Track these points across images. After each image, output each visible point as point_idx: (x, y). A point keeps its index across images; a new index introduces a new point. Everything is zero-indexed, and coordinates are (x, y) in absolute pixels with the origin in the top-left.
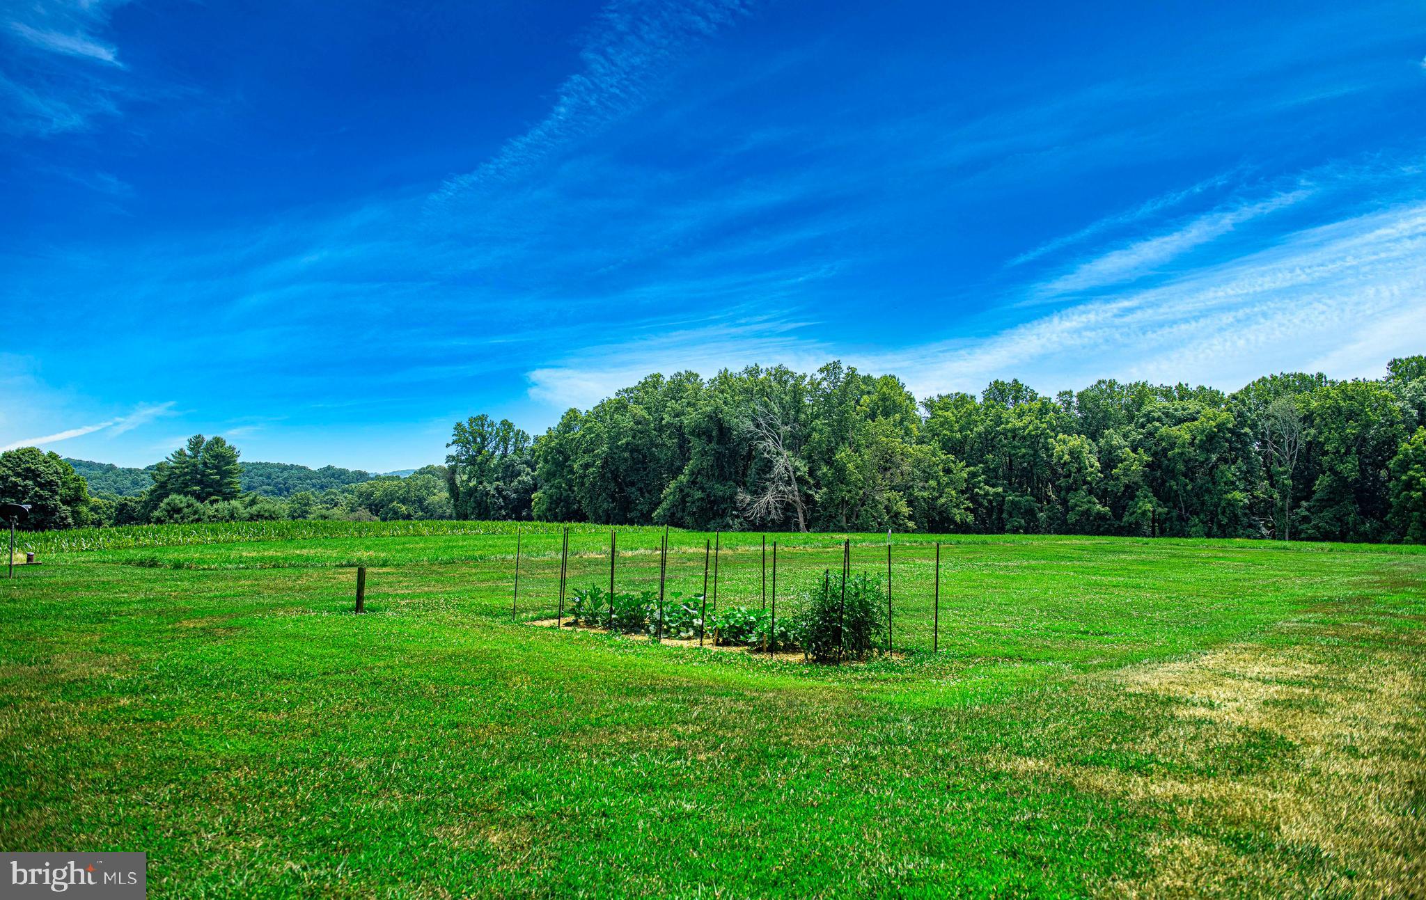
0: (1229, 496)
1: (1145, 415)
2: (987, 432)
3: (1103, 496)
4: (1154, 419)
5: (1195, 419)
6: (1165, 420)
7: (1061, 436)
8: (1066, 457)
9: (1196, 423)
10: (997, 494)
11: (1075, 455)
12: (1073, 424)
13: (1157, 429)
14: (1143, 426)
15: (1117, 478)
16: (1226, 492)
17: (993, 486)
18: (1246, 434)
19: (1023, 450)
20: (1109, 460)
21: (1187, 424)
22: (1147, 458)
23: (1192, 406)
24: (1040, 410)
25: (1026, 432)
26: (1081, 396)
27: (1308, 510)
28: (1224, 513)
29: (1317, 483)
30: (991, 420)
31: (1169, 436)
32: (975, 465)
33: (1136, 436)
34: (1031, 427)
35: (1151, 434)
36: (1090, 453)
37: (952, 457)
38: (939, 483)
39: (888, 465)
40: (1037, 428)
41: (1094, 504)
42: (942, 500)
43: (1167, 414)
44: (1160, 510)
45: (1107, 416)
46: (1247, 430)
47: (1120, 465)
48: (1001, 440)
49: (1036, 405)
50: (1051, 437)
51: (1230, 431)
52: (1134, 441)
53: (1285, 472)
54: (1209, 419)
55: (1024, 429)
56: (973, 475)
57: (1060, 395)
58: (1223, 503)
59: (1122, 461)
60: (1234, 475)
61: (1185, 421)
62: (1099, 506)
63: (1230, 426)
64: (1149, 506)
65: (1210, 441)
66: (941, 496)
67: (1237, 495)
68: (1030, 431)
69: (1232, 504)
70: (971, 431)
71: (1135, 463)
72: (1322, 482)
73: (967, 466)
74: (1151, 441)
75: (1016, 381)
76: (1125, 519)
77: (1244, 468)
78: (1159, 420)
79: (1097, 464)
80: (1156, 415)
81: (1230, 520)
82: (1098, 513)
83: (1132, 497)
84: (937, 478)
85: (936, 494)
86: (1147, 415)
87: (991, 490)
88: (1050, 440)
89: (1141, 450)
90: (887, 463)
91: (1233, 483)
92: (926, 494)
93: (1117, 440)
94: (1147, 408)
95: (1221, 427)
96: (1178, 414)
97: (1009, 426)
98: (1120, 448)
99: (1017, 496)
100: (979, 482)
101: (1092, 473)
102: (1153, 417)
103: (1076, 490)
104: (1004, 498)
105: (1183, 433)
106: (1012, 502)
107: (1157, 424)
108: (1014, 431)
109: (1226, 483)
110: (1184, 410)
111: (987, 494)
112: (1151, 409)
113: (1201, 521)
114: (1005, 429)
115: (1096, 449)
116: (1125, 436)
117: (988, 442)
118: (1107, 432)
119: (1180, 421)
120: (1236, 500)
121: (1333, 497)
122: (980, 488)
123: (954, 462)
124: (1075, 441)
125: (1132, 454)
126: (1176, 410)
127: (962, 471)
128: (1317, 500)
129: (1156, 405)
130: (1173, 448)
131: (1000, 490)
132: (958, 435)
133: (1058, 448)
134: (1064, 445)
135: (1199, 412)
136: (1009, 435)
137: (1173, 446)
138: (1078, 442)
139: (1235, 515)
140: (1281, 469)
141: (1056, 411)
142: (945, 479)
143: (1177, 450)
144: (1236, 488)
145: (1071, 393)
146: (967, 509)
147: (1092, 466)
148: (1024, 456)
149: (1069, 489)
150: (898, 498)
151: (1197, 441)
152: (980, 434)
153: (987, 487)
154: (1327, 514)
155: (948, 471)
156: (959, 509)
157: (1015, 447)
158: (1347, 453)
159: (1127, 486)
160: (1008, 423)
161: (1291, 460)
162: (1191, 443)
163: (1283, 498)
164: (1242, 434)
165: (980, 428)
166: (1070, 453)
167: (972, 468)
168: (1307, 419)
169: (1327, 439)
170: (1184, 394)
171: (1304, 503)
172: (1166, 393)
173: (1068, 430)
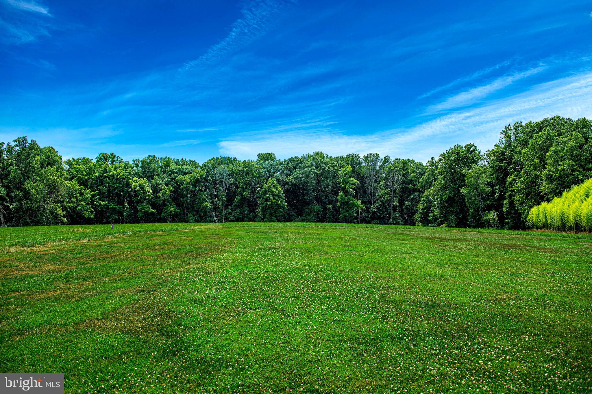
0: (204, 204)
1: (170, 171)
2: (100, 176)
3: (153, 205)
4: (174, 173)
5: (191, 173)
6: (179, 173)
7: (135, 179)
8: (138, 188)
9: (191, 175)
10: (105, 205)
11: (142, 187)
12: (140, 174)
13: (176, 177)
14: (170, 175)
15: (159, 197)
16: (203, 203)
17: (103, 201)
18: (210, 180)
19: (117, 185)
20: (156, 189)
21: (188, 175)
22: (172, 189)
23: (189, 168)
24: (125, 167)
25: (119, 176)
26: (143, 162)
27: (231, 209)
28: (201, 211)
29: (235, 199)
30: (102, 171)
31: (181, 180)
32: (94, 191)
33: (167, 179)
34: (121, 174)
35: (173, 179)
36: (148, 186)
37: (83, 187)
38: (77, 199)
39: (53, 190)
40: (123, 175)
41: (150, 208)
42: (79, 208)
43: (179, 171)
44: (177, 210)
45: (154, 170)
46: (210, 178)
47: (161, 192)
48: (106, 180)
49: (123, 165)
50: (130, 179)
51: (204, 178)
52: (166, 181)
53: (223, 195)
54: (197, 173)
55: (118, 175)
56: (93, 196)
57: (134, 161)
58: (202, 207)
59: (162, 190)
60: (206, 196)
61: (187, 174)
62: (151, 209)
63: (204, 176)
64: (173, 209)
65: (197, 182)
66: (78, 206)
67: (207, 204)
68: (121, 176)
69: (205, 207)
70: (92, 175)
71: (167, 190)
72: (238, 198)
73: (91, 192)
74: (173, 182)
75: (112, 154)
76: (163, 215)
77: (209, 193)
78: (176, 173)
79: (151, 191)
80: (175, 171)
81: (204, 214)
82: (152, 212)
83: (165, 205)
84: (76, 197)
85: (75, 205)
86: (171, 171)
87: (102, 203)
88: (130, 180)
89: (169, 186)
91: (205, 199)
92: (70, 205)
93: (159, 181)
94: (171, 168)
95: (201, 176)
96: (184, 171)
97: (111, 173)
98: (160, 184)
99: (114, 205)
100: (96, 199)
101: (149, 195)
102: (174, 172)
103: (142, 202)
104: (108, 206)
105: (186, 178)
106: (112, 208)
107: (176, 175)
108: (113, 176)
109: (203, 199)
110: (186, 169)
111: (100, 204)
112: (173, 168)
113: (193, 215)
114: (108, 175)
115: (150, 185)
116: (162, 180)
117: (100, 180)
118: (155, 177)
119: (185, 174)
120: (207, 206)
121: (240, 205)
122: (97, 202)
123: (85, 190)
124: (142, 181)
125: (166, 187)
126: (183, 169)
127: (88, 193)
128: (234, 206)
130: (182, 185)
131: (106, 202)
132: (86, 177)
133: (134, 184)
134: (136, 183)
135: (192, 170)
136: (111, 178)
137: (182, 184)
138: (143, 181)
139: (206, 212)
140: (222, 194)
141: (132, 167)
142: (80, 198)
143: (184, 186)
144: (206, 201)
145: (138, 160)
146: (91, 212)
147: (149, 192)
148: (118, 187)
149: (138, 202)
150: (57, 207)
151: (192, 182)
152: (96, 177)
153: (100, 202)
154: (238, 211)
155: (81, 194)
156: (87, 211)
157: (113, 183)
158: (246, 188)
159: (164, 201)
160: (110, 172)
161: (226, 190)
162: (190, 183)
163: (223, 205)
164: (208, 180)
165: (97, 174)
166: (139, 186)
167: (93, 193)
168: (231, 175)
169: (239, 182)
170: (185, 163)
171: (230, 207)
172: (177, 162)
173: (138, 176)
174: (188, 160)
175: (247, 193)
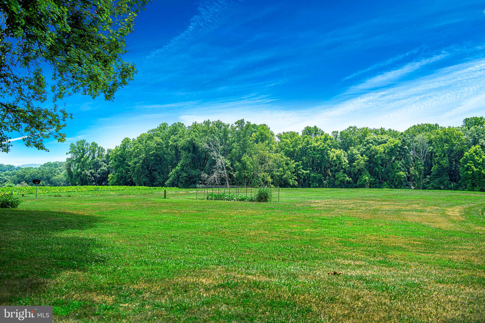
0: (398, 174)
1: (366, 141)
2: (303, 148)
3: (349, 175)
4: (370, 143)
6: (374, 143)
7: (333, 150)
8: (335, 158)
9: (386, 144)
10: (307, 173)
11: (338, 157)
12: (338, 145)
13: (371, 147)
14: (365, 146)
15: (355, 167)
16: (397, 172)
17: (305, 170)
18: (406, 149)
19: (318, 155)
20: (352, 159)
21: (383, 145)
22: (366, 158)
23: (385, 137)
24: (325, 139)
25: (319, 148)
26: (341, 133)
27: (430, 179)
28: (396, 180)
29: (433, 168)
30: (305, 143)
31: (375, 150)
32: (298, 162)
33: (362, 149)
34: (321, 146)
35: (368, 149)
36: (344, 156)
37: (289, 158)
38: (284, 169)
39: (263, 162)
40: (323, 147)
41: (346, 177)
42: (285, 176)
43: (375, 141)
44: (371, 179)
45: (351, 141)
46: (406, 147)
47: (356, 161)
48: (309, 151)
49: (323, 137)
50: (329, 150)
51: (399, 147)
52: (362, 151)
53: (421, 164)
54: (391, 143)
55: (318, 147)
56: (298, 166)
57: (333, 132)
58: (396, 177)
60: (401, 165)
61: (382, 143)
62: (347, 178)
63: (399, 145)
64: (367, 178)
65: (392, 152)
66: (284, 174)
67: (401, 173)
68: (320, 148)
69: (399, 177)
70: (297, 147)
71: (362, 161)
72: (435, 168)
73: (295, 162)
74: (368, 152)
75: (315, 127)
76: (358, 182)
77: (405, 162)
78: (372, 143)
79: (347, 161)
80: (371, 141)
81: (399, 183)
82: (347, 181)
83: (361, 174)
84: (283, 167)
85: (282, 173)
87: (305, 172)
88: (329, 151)
89: (364, 155)
90: (262, 161)
91: (400, 168)
92: (278, 174)
93: (355, 151)
95: (396, 146)
96: (379, 140)
97: (312, 145)
98: (356, 154)
99: (315, 174)
100: (300, 168)
101: (345, 165)
102: (369, 142)
103: (339, 171)
104: (310, 175)
105: (380, 148)
106: (313, 176)
107: (371, 145)
108: (314, 147)
109: (397, 168)
110: (382, 139)
111: (303, 173)
112: (368, 138)
114: (310, 147)
115: (347, 155)
116: (358, 150)
117: (304, 152)
118: (351, 148)
119: (380, 143)
120: (401, 175)
121: (439, 174)
122: (300, 171)
123: (290, 161)
124: (338, 152)
125: (361, 157)
126: (379, 139)
127: (293, 164)
128: (433, 175)
129: (371, 137)
130: (377, 155)
131: (308, 172)
132: (292, 149)
133: (332, 155)
134: (334, 153)
135: (387, 140)
136: (312, 149)
137: (377, 153)
138: (340, 152)
139: (401, 181)
140: (419, 163)
141: (331, 139)
142: (286, 168)
143: (378, 155)
144: (401, 170)
145: (337, 132)
146: (295, 179)
147: (345, 162)
150: (267, 175)
151: (386, 152)
153: (303, 171)
155: (287, 164)
156: (292, 179)
158: (444, 156)
159: (359, 170)
161: (423, 159)
162: (384, 152)
164: (404, 149)
165: (300, 146)
166: (336, 156)
167: (297, 163)
169: (437, 151)
170: (383, 132)
171: (428, 176)
172: (376, 132)
173: (336, 147)
175: (445, 162)
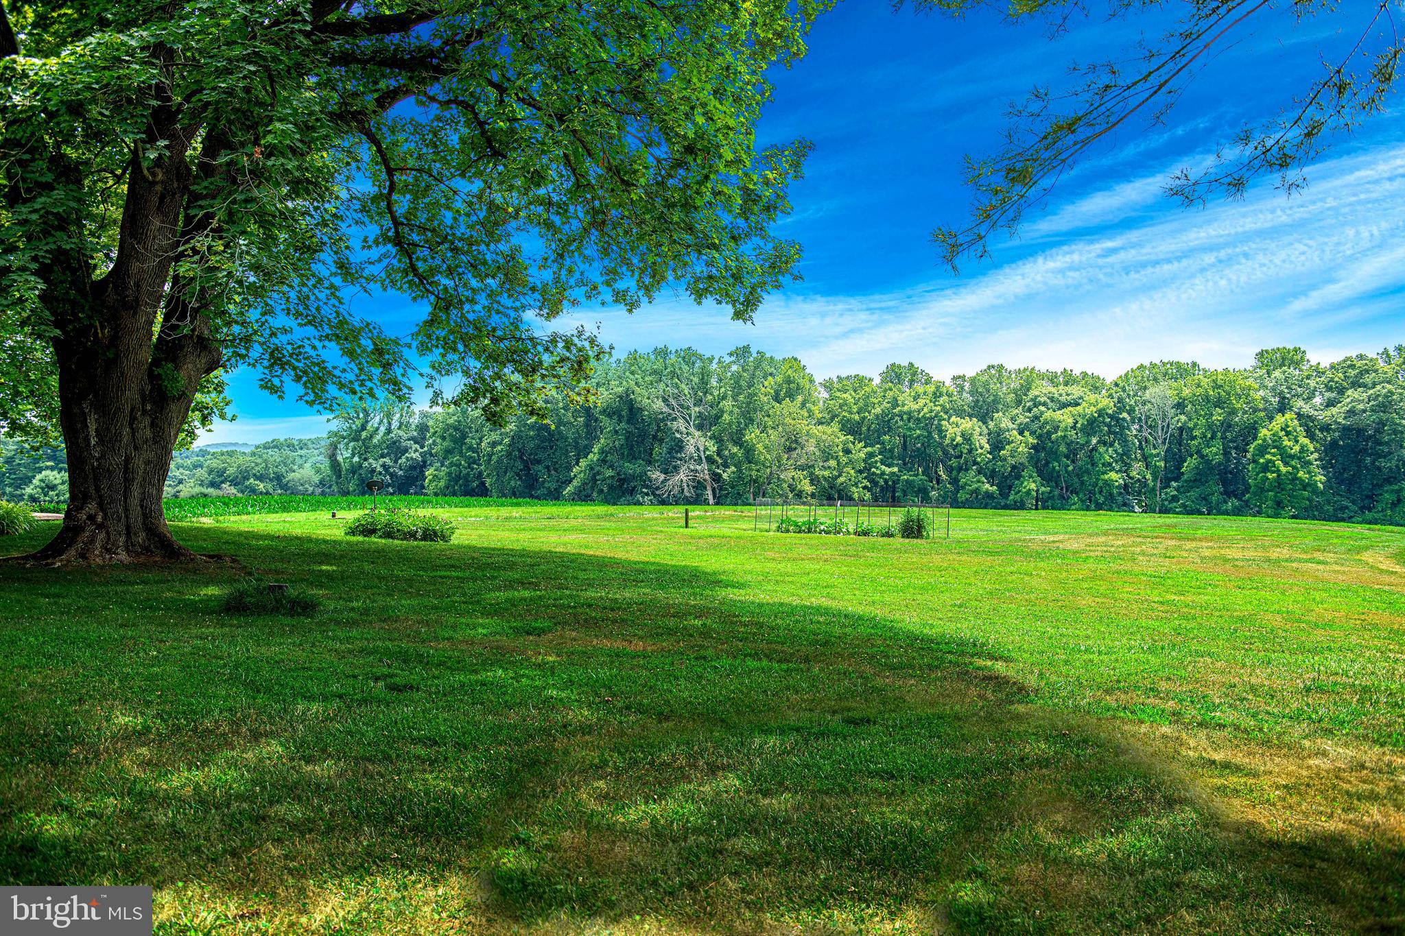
0: (1106, 477)
1: (1032, 400)
2: (884, 414)
3: (991, 476)
4: (1040, 404)
5: (1077, 404)
6: (1050, 404)
7: (953, 419)
8: (959, 439)
9: (1079, 408)
10: (892, 474)
11: (967, 438)
12: (965, 407)
13: (1042, 413)
14: (1030, 410)
15: (1005, 460)
16: (1104, 473)
17: (889, 466)
18: (1124, 419)
19: (918, 432)
20: (998, 443)
21: (1070, 408)
22: (1032, 440)
23: (1076, 391)
24: (935, 393)
25: (922, 414)
26: (973, 381)
27: (1177, 490)
28: (1101, 492)
29: (1186, 465)
30: (888, 403)
31: (1053, 420)
32: (872, 446)
33: (1023, 419)
34: (926, 410)
35: (1037, 418)
36: (980, 435)
37: (851, 438)
38: (839, 463)
39: (794, 445)
40: (931, 411)
41: (983, 483)
42: (842, 479)
43: (1052, 399)
44: (1043, 489)
45: (996, 401)
46: (1125, 415)
47: (1007, 447)
48: (896, 422)
49: (931, 389)
50: (944, 420)
51: (1110, 416)
52: (1021, 424)
53: (1158, 455)
54: (1091, 405)
55: (919, 412)
56: (870, 455)
57: (954, 378)
58: (1100, 484)
59: (1009, 443)
60: (1111, 457)
61: (1068, 406)
62: (987, 486)
63: (1110, 412)
64: (1033, 486)
65: (1091, 426)
66: (840, 475)
67: (1115, 476)
68: (925, 414)
69: (1108, 484)
70: (870, 412)
71: (1020, 446)
72: (1190, 464)
73: (865, 447)
74: (1035, 426)
75: (911, 365)
76: (1011, 497)
77: (1120, 451)
78: (1044, 404)
79: (987, 446)
80: (1042, 400)
81: (1106, 498)
82: (987, 492)
83: (1018, 477)
84: (837, 458)
85: (835, 473)
86: (1034, 400)
87: (888, 470)
88: (943, 423)
89: (1027, 433)
90: (792, 444)
91: (1110, 464)
92: (826, 473)
93: (1006, 423)
94: (1034, 392)
95: (1101, 412)
96: (1063, 399)
97: (906, 408)
98: (1008, 431)
100: (876, 462)
101: (981, 454)
102: (1039, 401)
103: (967, 470)
104: (899, 476)
105: (1065, 417)
106: (907, 481)
107: (1042, 408)
108: (909, 413)
109: (1103, 465)
110: (1068, 395)
111: (883, 473)
112: (1038, 393)
113: (1080, 499)
114: (901, 411)
115: (985, 432)
116: (1013, 419)
117: (885, 424)
118: (996, 415)
119: (1064, 406)
120: (1113, 481)
121: (1199, 478)
122: (877, 468)
123: (854, 443)
124: (967, 424)
125: (1019, 437)
126: (1061, 395)
127: (860, 452)
128: (1185, 481)
129: (1041, 390)
130: (1056, 432)
131: (896, 469)
132: (857, 417)
133: (951, 430)
134: (956, 428)
135: (1081, 398)
136: (905, 417)
137: (1056, 428)
138: (970, 425)
139: (1111, 494)
140: (1154, 452)
141: (949, 395)
142: (844, 460)
143: (1060, 434)
144: (1113, 469)
145: (963, 378)
146: (865, 488)
147: (982, 448)
148: (918, 437)
149: (960, 469)
150: (802, 478)
151: (1079, 425)
152: (877, 416)
153: (883, 467)
154: (1193, 494)
155: (847, 451)
156: (857, 487)
157: (910, 429)
159: (1014, 467)
160: (903, 405)
161: (1164, 443)
162: (1074, 427)
163: (1155, 478)
164: (1120, 419)
165: (878, 410)
166: (963, 435)
167: (869, 449)
168: (1180, 406)
169: (1196, 424)
170: (1069, 379)
171: (1174, 484)
172: (1052, 378)
173: (960, 413)
174: (1077, 372)
175: (1214, 451)
